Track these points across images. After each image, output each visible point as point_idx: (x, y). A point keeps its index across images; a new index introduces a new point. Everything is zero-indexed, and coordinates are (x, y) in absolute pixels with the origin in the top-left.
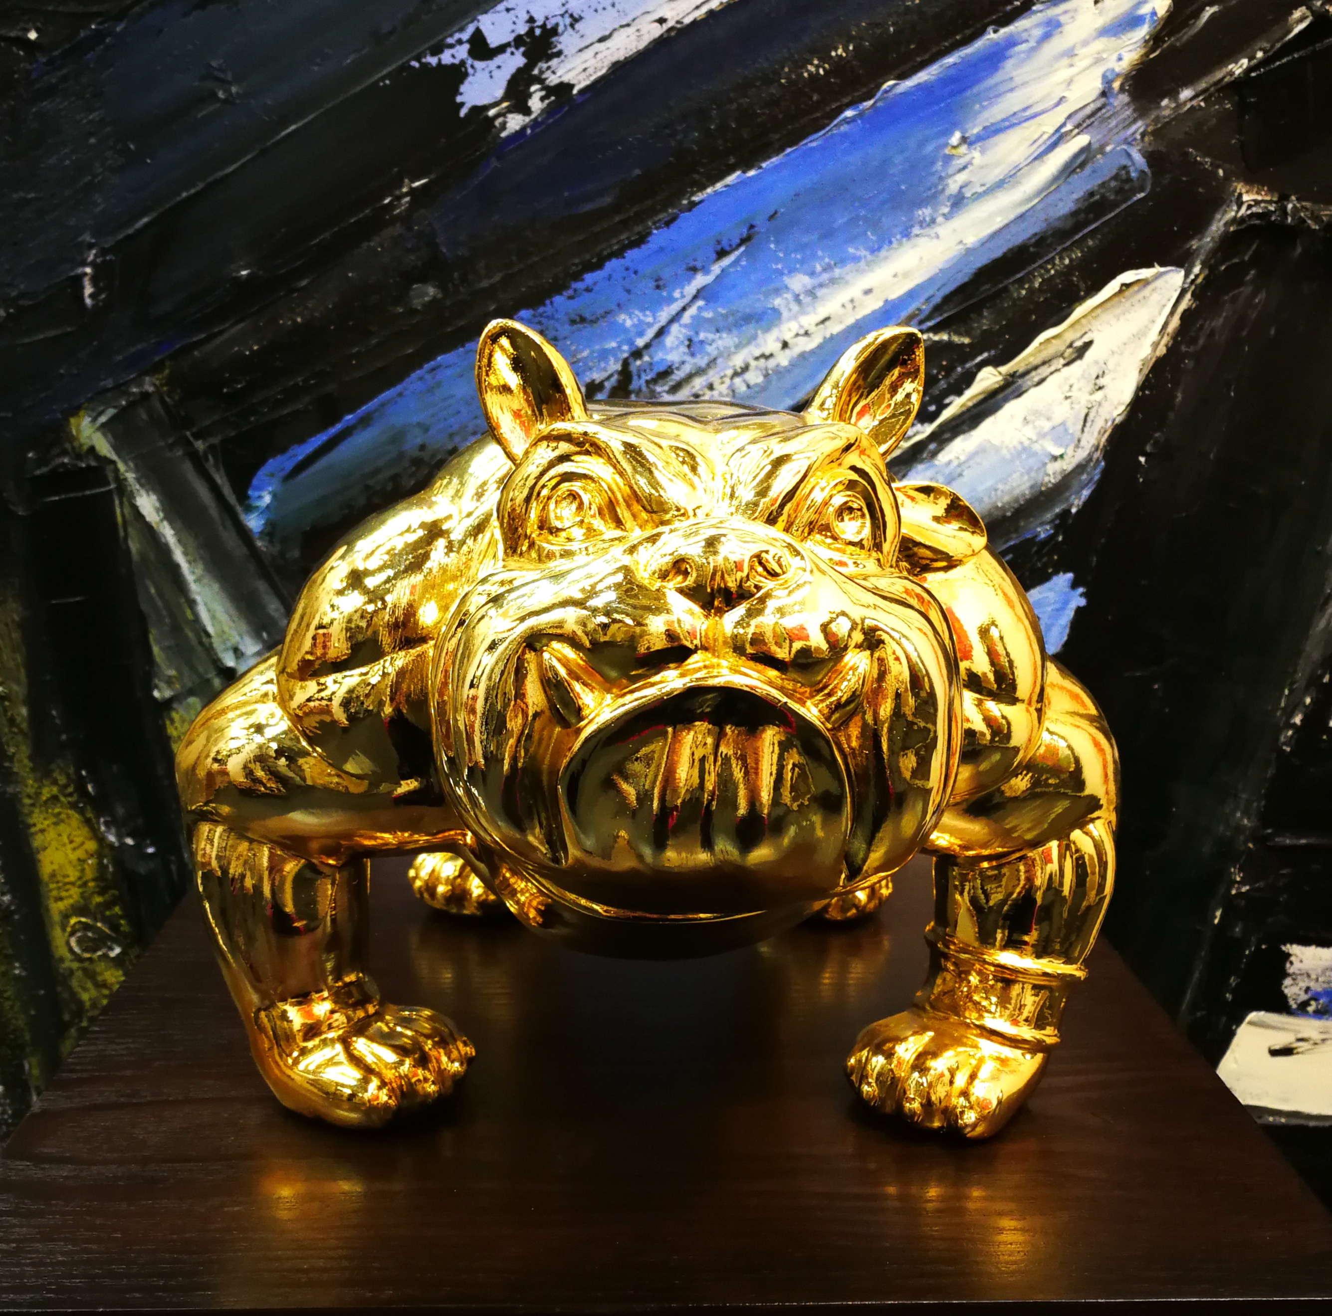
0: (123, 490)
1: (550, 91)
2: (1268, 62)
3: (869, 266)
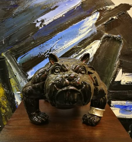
0: (6, 60)
1: (44, 25)
2: (107, 22)
3: (72, 40)
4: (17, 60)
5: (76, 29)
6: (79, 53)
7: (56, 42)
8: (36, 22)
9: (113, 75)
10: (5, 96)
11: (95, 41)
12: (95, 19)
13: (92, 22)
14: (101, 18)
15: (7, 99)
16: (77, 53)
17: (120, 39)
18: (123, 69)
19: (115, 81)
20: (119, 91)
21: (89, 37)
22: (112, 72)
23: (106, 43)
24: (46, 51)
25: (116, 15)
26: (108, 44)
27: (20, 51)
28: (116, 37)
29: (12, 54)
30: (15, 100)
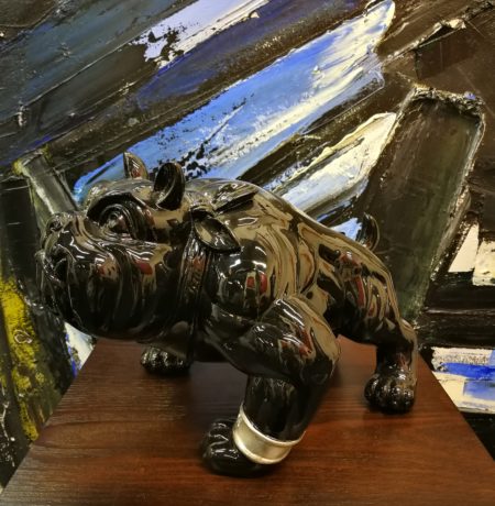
0: (32, 187)
1: (176, 53)
2: (425, 42)
3: (286, 113)
4: (72, 190)
5: (304, 70)
6: (312, 164)
7: (224, 120)
8: (146, 40)
9: (444, 247)
10: (30, 328)
11: (376, 116)
12: (377, 28)
13: (366, 42)
14: (401, 25)
15: (37, 337)
16: (305, 164)
17: (474, 109)
18: (481, 227)
19: (450, 271)
20: (466, 311)
21: (353, 102)
22: (441, 237)
23: (419, 126)
24: (186, 155)
25: (462, 14)
26: (428, 126)
27: (83, 154)
28: (458, 102)
29: (54, 165)
30: (65, 341)
